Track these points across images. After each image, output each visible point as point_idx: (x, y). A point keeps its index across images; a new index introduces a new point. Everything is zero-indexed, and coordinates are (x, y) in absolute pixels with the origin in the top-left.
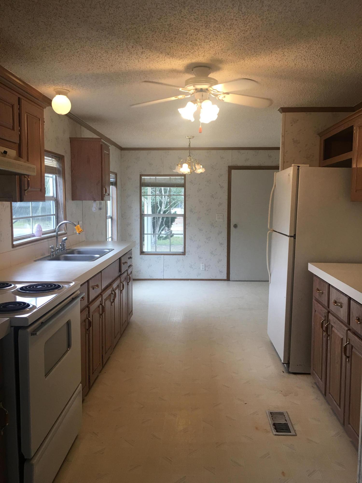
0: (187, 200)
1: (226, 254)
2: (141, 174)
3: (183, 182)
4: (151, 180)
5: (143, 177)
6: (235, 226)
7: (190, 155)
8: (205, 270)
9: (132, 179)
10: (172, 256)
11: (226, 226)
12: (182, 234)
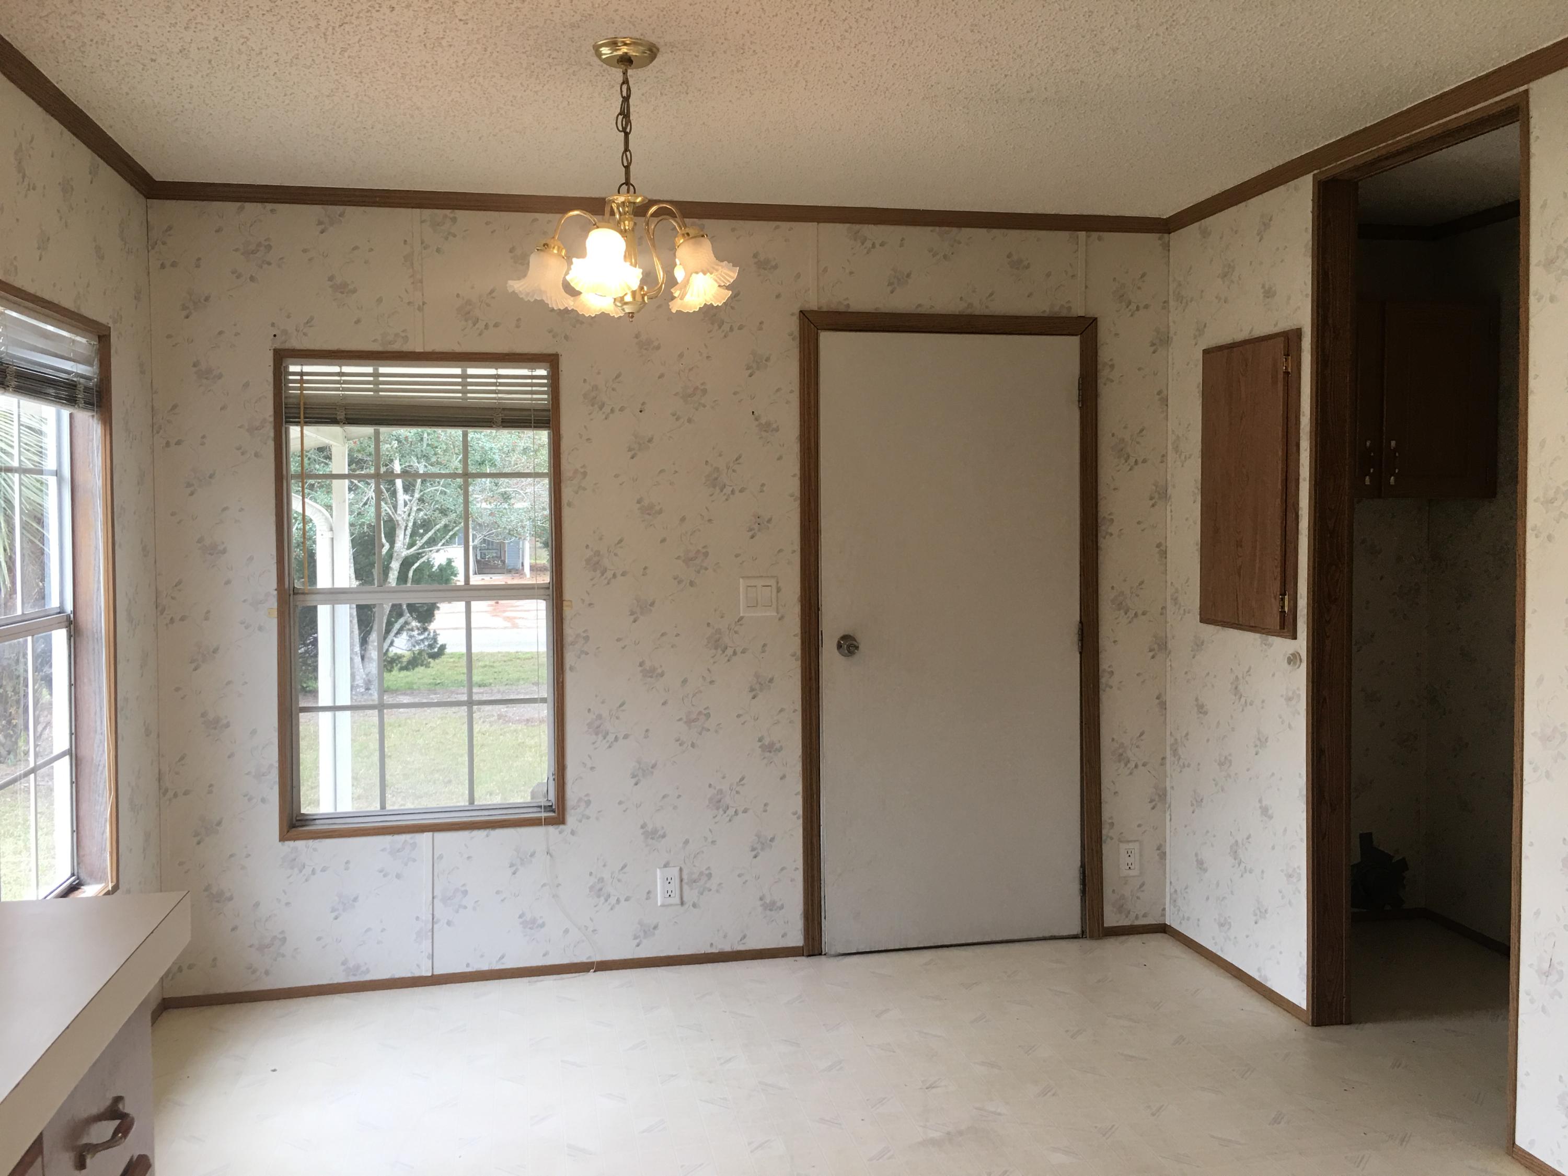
0: (569, 504)
1: (797, 804)
2: (278, 345)
3: (542, 398)
4: (345, 382)
5: (292, 368)
6: (848, 645)
7: (627, 183)
8: (682, 903)
9: (220, 376)
10: (480, 834)
11: (795, 644)
12: (543, 700)
